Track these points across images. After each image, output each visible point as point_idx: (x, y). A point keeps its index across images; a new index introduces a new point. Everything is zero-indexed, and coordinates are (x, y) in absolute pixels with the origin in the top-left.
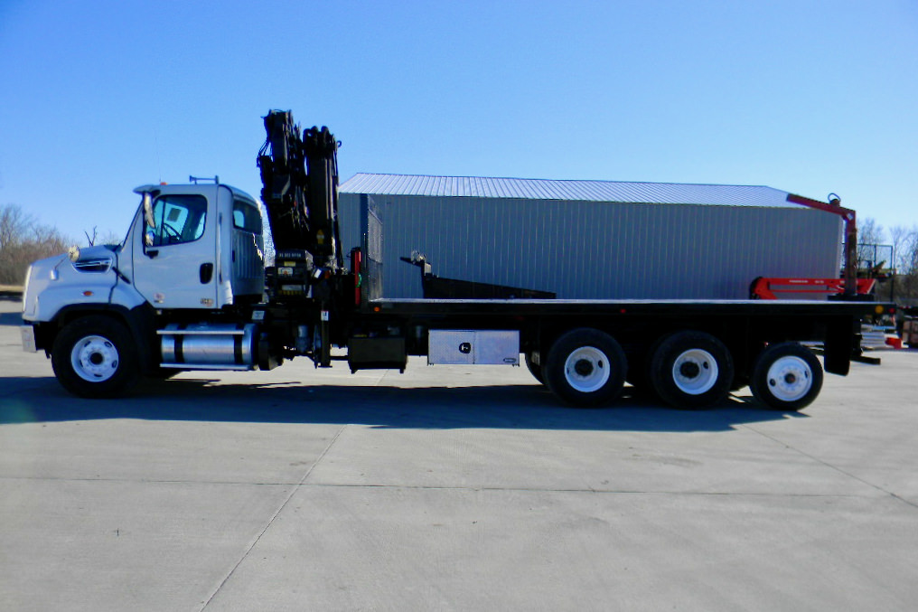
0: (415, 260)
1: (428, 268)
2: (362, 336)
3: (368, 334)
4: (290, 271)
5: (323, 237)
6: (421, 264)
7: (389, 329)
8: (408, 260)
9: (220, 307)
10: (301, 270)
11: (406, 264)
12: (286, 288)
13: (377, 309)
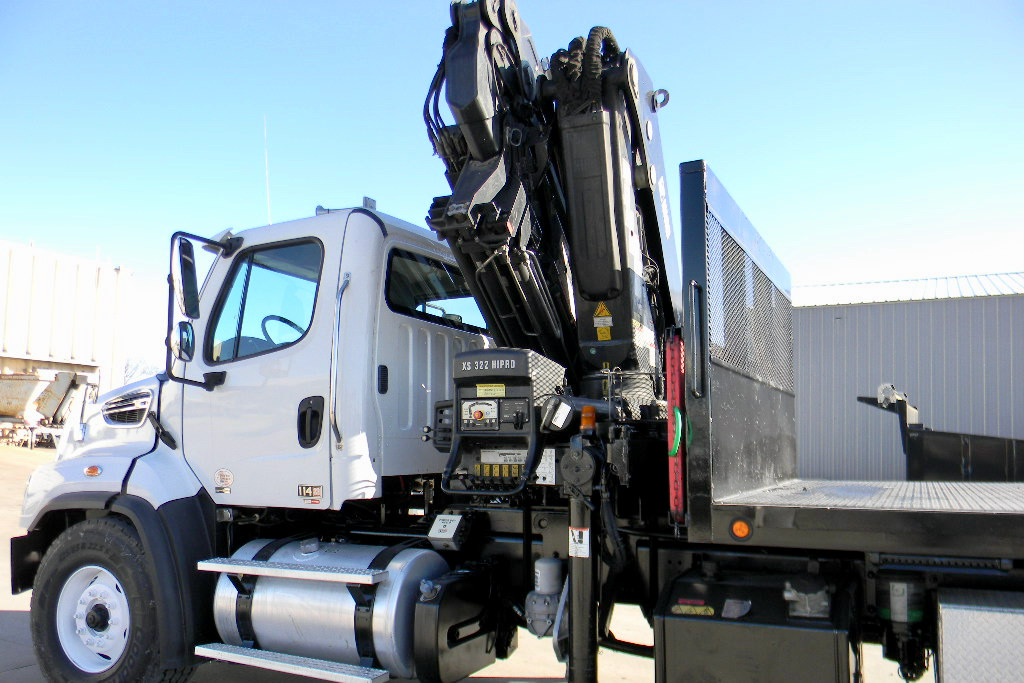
0: (887, 399)
1: (913, 416)
2: (700, 610)
3: (719, 609)
4: (490, 411)
5: (609, 321)
6: (899, 408)
7: (788, 595)
8: (873, 402)
9: (337, 507)
10: (520, 406)
11: (870, 408)
12: (491, 457)
13: (741, 529)
